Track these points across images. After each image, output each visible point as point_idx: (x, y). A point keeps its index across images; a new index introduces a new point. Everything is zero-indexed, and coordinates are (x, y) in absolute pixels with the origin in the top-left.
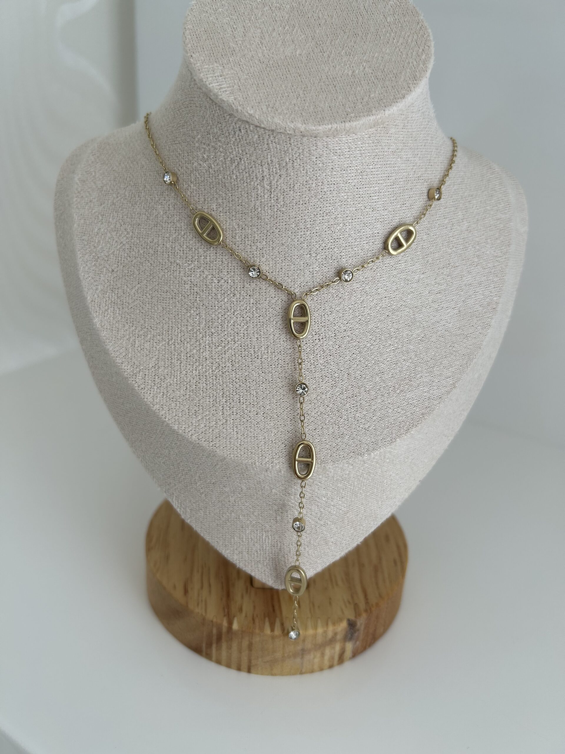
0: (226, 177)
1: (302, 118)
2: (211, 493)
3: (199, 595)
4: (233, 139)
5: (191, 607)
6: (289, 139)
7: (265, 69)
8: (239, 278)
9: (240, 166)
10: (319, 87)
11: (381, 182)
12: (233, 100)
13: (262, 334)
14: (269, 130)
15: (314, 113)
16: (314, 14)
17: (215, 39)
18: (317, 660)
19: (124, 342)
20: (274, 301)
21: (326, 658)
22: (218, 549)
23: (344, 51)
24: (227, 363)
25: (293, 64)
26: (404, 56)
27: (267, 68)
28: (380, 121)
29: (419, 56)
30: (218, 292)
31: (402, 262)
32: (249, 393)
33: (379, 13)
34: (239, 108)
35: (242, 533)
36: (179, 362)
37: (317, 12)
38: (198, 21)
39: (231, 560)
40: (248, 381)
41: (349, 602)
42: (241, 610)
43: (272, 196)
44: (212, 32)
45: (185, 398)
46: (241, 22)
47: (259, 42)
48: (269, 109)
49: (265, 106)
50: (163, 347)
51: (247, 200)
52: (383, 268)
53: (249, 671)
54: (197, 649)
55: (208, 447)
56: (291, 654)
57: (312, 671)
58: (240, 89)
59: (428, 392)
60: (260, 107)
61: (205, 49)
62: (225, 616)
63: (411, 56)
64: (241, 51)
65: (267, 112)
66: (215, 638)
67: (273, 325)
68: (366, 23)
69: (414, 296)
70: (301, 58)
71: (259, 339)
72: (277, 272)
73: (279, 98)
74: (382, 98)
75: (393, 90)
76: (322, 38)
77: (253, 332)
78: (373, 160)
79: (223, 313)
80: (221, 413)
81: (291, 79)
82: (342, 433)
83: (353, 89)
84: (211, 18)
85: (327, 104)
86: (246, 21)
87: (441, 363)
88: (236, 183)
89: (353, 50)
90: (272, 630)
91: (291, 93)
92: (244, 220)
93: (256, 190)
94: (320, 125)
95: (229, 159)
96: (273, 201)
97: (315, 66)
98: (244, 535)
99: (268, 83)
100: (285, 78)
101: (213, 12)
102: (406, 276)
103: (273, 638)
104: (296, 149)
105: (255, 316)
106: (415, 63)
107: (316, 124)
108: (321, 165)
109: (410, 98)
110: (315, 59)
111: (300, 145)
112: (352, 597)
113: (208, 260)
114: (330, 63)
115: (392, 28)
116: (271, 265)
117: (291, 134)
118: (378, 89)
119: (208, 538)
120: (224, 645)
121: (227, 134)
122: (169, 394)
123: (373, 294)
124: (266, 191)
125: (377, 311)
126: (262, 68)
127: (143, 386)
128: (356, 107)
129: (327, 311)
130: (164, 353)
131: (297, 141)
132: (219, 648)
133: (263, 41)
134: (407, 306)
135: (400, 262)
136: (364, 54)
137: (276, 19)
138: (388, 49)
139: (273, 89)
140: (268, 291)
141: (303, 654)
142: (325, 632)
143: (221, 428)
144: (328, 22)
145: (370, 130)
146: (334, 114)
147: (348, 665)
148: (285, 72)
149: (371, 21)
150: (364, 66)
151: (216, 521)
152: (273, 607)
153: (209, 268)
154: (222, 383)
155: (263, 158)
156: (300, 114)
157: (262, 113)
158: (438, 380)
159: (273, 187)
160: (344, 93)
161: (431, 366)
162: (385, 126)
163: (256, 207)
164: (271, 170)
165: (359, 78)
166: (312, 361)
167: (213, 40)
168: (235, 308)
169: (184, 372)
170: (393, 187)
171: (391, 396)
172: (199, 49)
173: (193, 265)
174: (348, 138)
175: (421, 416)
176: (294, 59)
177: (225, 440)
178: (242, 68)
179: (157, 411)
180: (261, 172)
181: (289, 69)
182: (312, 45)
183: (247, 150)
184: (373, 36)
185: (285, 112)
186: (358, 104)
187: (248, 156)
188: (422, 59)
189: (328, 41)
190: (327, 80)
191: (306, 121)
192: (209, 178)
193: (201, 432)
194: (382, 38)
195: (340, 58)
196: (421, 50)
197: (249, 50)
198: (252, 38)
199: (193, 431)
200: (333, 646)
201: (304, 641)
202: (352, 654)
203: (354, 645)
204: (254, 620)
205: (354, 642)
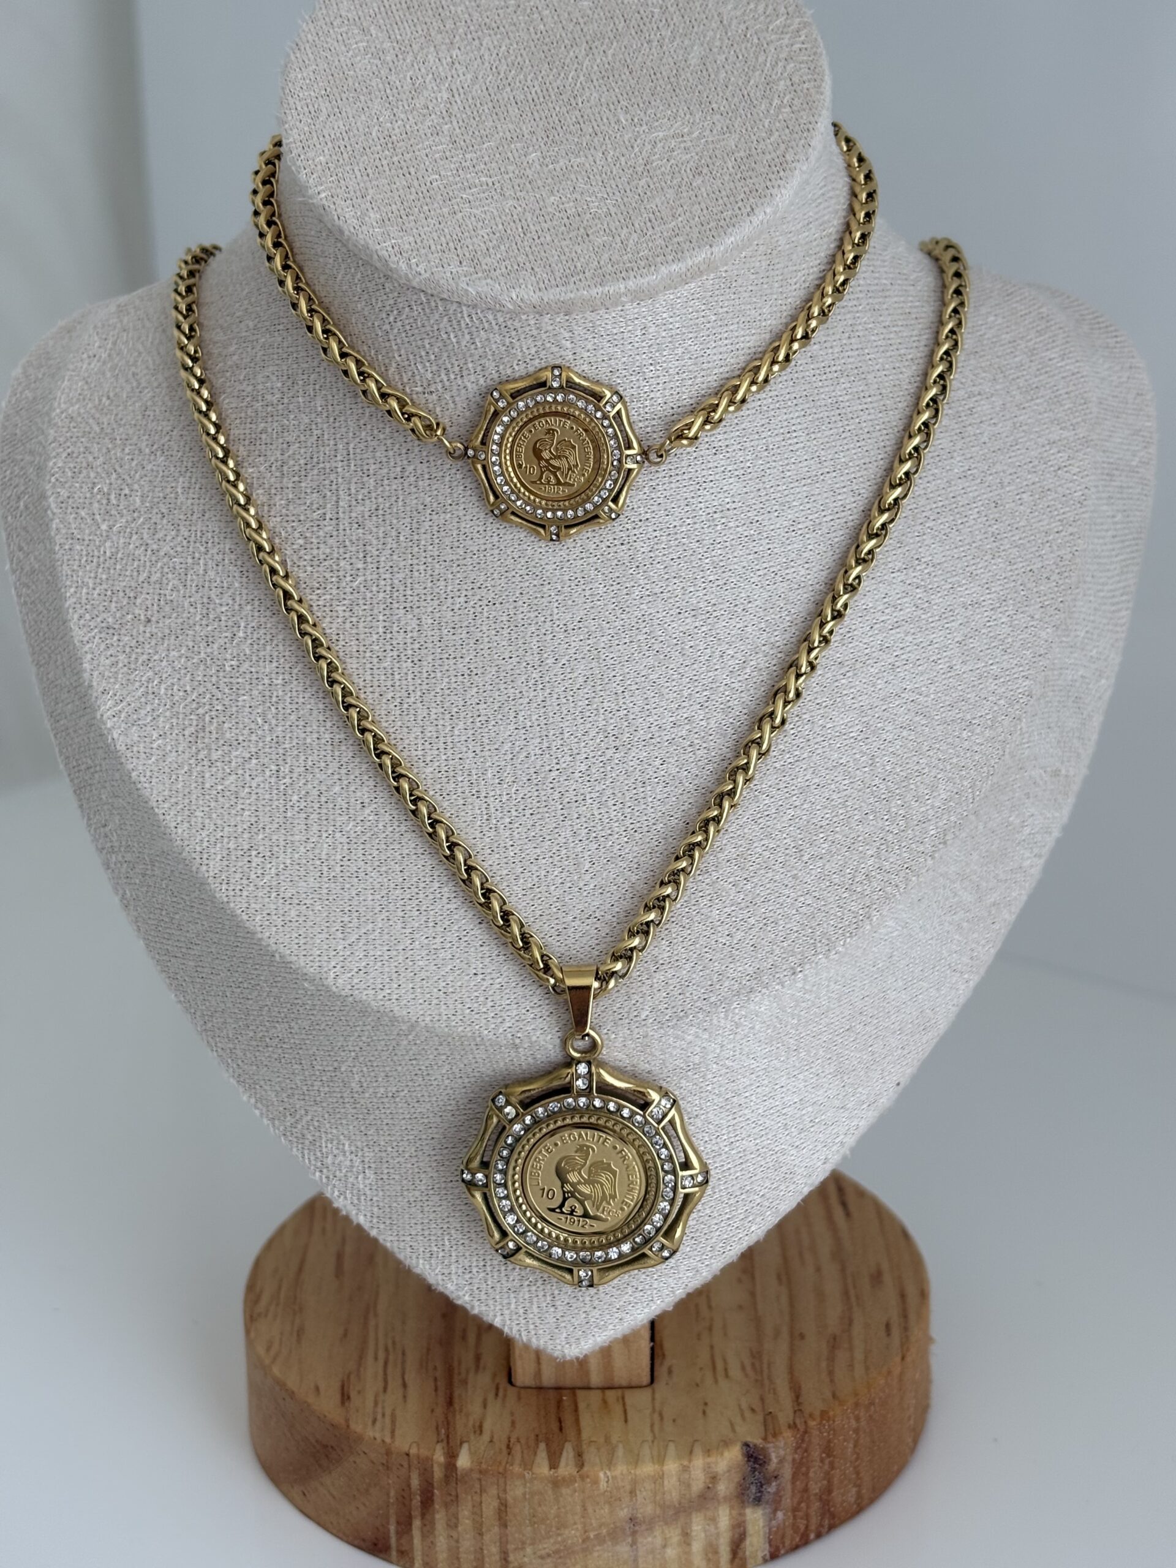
3: (376, 1403)
5: (357, 1427)
12: (389, 249)
14: (468, 306)
18: (671, 1552)
21: (697, 1546)
28: (705, 267)
34: (401, 266)
42: (479, 1429)
45: (318, 896)
54: (375, 1546)
55: (372, 1004)
56: (604, 1531)
61: (327, 136)
62: (439, 1442)
71: (480, 754)
77: (465, 738)
90: (554, 1465)
103: (556, 1483)
109: (767, 212)
120: (440, 1517)
122: (282, 889)
141: (634, 1533)
142: (685, 1469)
145: (686, 287)
162: (719, 274)
174: (639, 309)
200: (709, 1514)
201: (633, 1493)
202: (767, 1545)
203: (771, 1520)
204: (508, 1447)
205: (768, 1511)
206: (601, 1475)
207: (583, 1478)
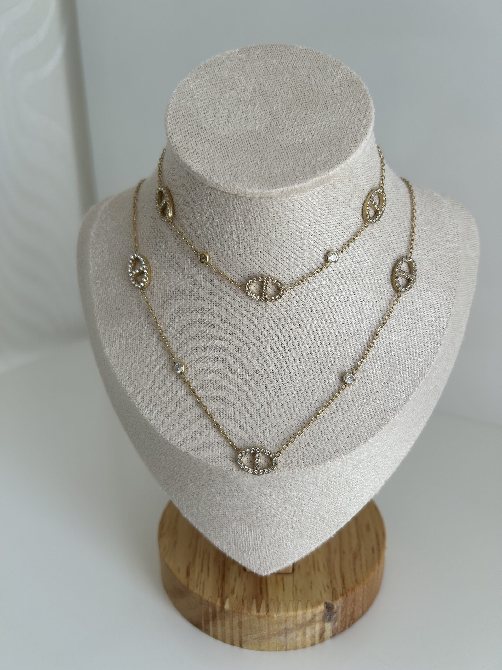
0: (203, 232)
1: (258, 183)
2: (201, 493)
3: (198, 577)
4: (206, 202)
5: (191, 588)
6: (249, 201)
7: (229, 143)
8: (218, 313)
9: (214, 223)
10: (274, 155)
11: (333, 228)
12: (203, 172)
13: (238, 358)
14: (233, 195)
15: (269, 178)
16: (272, 93)
17: (191, 121)
18: (299, 639)
19: (128, 368)
20: (247, 331)
21: (308, 636)
22: (210, 540)
23: (296, 122)
24: (209, 383)
25: (253, 137)
26: (347, 122)
27: (231, 142)
28: (326, 180)
29: (360, 121)
30: (201, 325)
31: (357, 293)
32: (228, 409)
33: (328, 87)
34: (207, 178)
35: (228, 527)
36: (171, 383)
37: (275, 90)
38: (177, 108)
39: (221, 550)
40: (227, 399)
41: (328, 587)
42: (233, 592)
43: (240, 246)
44: (189, 115)
45: (175, 414)
46: (212, 105)
47: (226, 121)
48: (232, 178)
49: (228, 176)
50: (158, 371)
51: (221, 250)
52: (339, 300)
53: (241, 646)
54: (198, 625)
55: (194, 456)
56: (276, 632)
57: (296, 648)
58: (209, 162)
59: (384, 405)
60: (224, 176)
61: (182, 130)
62: (219, 597)
63: (353, 122)
64: (211, 129)
65: (230, 181)
66: (211, 616)
67: (246, 351)
68: (316, 96)
69: (369, 322)
70: (260, 131)
71: (235, 363)
72: (248, 307)
73: (240, 167)
74: (327, 160)
75: (337, 153)
76: (278, 113)
77: (230, 357)
78: (324, 212)
79: (206, 342)
80: (204, 426)
81: (251, 150)
82: (307, 443)
83: (303, 155)
84: (188, 104)
85: (280, 170)
86: (216, 104)
87: (395, 379)
88: (211, 237)
89: (304, 121)
90: (258, 611)
91: (251, 162)
92: (220, 266)
93: (227, 242)
94: (273, 189)
95: (205, 218)
96: (241, 250)
97: (272, 137)
98: (231, 529)
99: (231, 155)
100: (246, 150)
101: (190, 98)
102: (361, 305)
103: (259, 617)
104: (256, 209)
105: (231, 344)
106: (357, 127)
107: (270, 188)
108: (278, 220)
109: (351, 159)
110: (272, 132)
111: (259, 205)
112: (331, 582)
113: (193, 298)
114: (284, 134)
115: (338, 99)
116: (243, 302)
117: (251, 197)
118: (324, 153)
119: (202, 530)
120: (219, 622)
121: (201, 198)
122: (162, 411)
123: (331, 322)
124: (235, 243)
125: (336, 336)
126: (227, 143)
127: (142, 404)
128: (305, 171)
129: (292, 337)
130: (159, 376)
131: (256, 202)
132: (215, 625)
133: (229, 120)
134: (363, 330)
135: (354, 293)
136: (313, 124)
137: (241, 100)
138: (334, 118)
139: (236, 160)
140: (242, 322)
141: (286, 633)
142: (305, 613)
143: (205, 439)
144: (284, 98)
145: (318, 188)
146: (285, 178)
147: (328, 643)
148: (246, 145)
149: (321, 94)
150: (313, 134)
151: (207, 516)
152: (261, 589)
153: (194, 305)
154: (205, 401)
155: (230, 216)
156: (257, 181)
157: (225, 182)
158: (393, 394)
159: (240, 239)
160: (295, 159)
161: (386, 382)
162: (331, 183)
163: (229, 256)
164: (238, 226)
165: (308, 145)
166: (280, 380)
167: (189, 122)
168: (215, 338)
169: (175, 392)
170: (344, 231)
171: (350, 409)
172: (177, 130)
173: (181, 303)
174: (299, 196)
175: (377, 427)
176: (254, 133)
177: (208, 450)
178: (211, 144)
179: (153, 425)
180: (230, 228)
181: (250, 141)
182: (269, 119)
183: (218, 211)
184: (322, 107)
185: (245, 179)
186: (306, 168)
187: (219, 215)
188: (363, 124)
189: (283, 115)
190: (281, 148)
191: (261, 186)
192: (190, 233)
193: (188, 443)
194: (329, 108)
195: (293, 129)
196: (362, 117)
197: (217, 128)
198: (221, 118)
199: (182, 442)
200: (313, 626)
201: (286, 621)
202: (332, 633)
203: (333, 626)
204: (243, 601)
205: (333, 623)
206: (275, 615)
207: (268, 616)
